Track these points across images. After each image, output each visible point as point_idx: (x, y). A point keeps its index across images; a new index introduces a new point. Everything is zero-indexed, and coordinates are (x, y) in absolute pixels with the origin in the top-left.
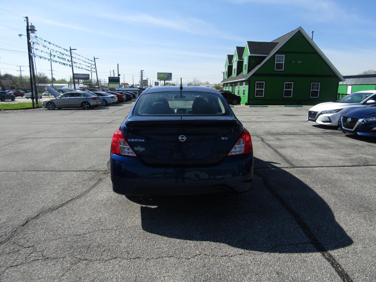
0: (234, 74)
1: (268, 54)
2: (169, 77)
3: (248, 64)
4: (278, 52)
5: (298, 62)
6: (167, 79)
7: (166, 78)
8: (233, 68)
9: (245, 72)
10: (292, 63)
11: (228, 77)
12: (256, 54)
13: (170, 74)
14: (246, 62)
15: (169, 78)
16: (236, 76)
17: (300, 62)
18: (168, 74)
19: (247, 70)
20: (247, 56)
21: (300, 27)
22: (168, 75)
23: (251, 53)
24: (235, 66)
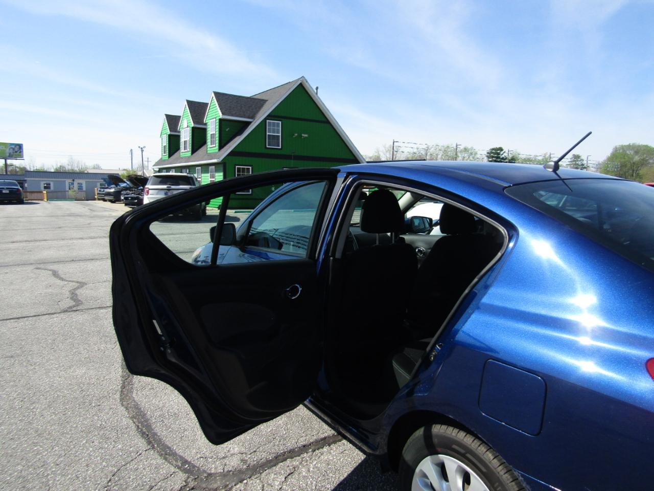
0: (185, 151)
1: (253, 117)
2: (16, 152)
3: (217, 133)
4: (270, 117)
5: (303, 135)
6: (11, 156)
7: (8, 155)
8: (182, 140)
9: (212, 147)
10: (294, 137)
11: (170, 156)
12: (232, 115)
13: (18, 147)
14: (212, 129)
15: (16, 154)
16: (190, 155)
17: (306, 136)
18: (13, 146)
19: (217, 144)
20: (216, 118)
21: (303, 77)
22: (14, 149)
23: (223, 114)
24: (186, 136)
